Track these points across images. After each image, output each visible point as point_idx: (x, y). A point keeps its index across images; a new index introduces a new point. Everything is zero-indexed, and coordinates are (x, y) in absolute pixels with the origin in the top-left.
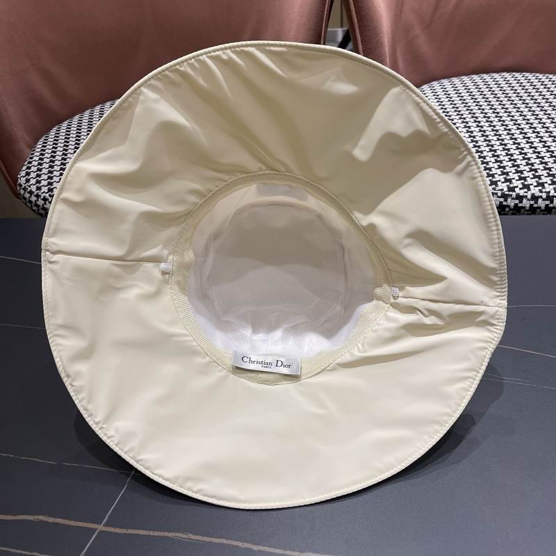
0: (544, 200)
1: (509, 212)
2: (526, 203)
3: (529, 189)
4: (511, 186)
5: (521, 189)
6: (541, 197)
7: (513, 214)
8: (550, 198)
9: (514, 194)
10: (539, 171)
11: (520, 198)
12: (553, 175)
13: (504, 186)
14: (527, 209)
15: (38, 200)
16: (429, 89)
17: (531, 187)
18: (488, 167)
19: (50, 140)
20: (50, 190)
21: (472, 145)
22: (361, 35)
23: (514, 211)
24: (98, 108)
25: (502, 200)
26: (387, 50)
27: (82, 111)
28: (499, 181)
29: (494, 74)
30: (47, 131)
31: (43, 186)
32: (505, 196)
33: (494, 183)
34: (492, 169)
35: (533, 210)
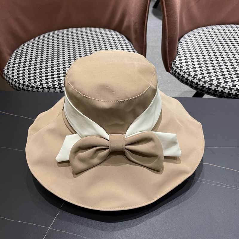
1: (232, 96)
4: (234, 84)
7: (234, 98)
9: (235, 88)
13: (230, 84)
15: (12, 82)
16: (197, 32)
18: (223, 74)
19: (19, 52)
20: (18, 77)
21: (216, 62)
22: (166, 8)
23: (235, 96)
24: (42, 36)
25: (229, 90)
26: (178, 15)
27: (35, 37)
28: (229, 81)
29: (227, 25)
30: (18, 47)
31: (15, 75)
32: (231, 89)
33: (226, 82)
34: (225, 75)
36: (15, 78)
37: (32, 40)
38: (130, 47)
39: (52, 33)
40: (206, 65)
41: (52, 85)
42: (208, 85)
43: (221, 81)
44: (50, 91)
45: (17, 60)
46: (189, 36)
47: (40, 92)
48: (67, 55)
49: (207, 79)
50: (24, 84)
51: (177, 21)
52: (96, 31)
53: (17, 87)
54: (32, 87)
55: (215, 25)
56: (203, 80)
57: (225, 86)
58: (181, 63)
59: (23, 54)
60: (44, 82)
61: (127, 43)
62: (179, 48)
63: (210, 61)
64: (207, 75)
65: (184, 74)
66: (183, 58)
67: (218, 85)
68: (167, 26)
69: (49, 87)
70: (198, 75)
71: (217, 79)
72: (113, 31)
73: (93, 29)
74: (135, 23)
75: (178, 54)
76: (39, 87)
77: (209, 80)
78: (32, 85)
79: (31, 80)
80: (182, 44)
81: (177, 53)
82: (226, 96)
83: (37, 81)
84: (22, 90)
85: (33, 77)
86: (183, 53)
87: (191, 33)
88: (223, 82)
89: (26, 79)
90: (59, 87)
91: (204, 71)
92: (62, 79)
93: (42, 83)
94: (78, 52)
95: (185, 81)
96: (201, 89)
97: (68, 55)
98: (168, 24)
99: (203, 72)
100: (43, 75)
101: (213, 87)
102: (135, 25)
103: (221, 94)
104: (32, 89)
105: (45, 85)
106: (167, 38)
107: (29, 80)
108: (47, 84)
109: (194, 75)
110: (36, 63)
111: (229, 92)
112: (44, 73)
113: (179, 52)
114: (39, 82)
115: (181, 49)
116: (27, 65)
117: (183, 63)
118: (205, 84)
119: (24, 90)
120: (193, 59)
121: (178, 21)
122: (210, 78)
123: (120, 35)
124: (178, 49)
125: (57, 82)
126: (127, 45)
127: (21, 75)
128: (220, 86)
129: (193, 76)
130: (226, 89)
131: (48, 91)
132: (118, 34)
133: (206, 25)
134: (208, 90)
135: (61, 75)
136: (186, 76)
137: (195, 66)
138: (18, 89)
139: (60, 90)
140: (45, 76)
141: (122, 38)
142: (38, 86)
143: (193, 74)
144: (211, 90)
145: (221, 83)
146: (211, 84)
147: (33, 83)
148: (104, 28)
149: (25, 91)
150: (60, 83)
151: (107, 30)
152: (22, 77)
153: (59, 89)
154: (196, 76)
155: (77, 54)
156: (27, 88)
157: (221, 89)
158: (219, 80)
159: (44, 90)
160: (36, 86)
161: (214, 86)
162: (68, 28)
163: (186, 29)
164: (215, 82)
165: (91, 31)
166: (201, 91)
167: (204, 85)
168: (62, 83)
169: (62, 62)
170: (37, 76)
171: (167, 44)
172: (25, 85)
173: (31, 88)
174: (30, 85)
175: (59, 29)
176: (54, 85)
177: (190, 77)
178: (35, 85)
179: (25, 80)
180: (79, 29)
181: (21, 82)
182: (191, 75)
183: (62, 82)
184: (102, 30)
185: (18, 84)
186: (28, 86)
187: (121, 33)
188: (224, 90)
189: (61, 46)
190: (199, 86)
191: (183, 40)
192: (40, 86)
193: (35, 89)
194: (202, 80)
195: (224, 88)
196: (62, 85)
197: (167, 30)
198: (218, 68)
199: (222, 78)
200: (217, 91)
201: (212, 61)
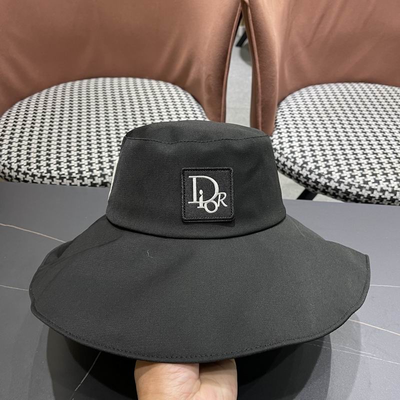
0: (390, 193)
1: (363, 199)
2: (376, 195)
3: (379, 184)
4: (366, 180)
5: (373, 183)
6: (387, 190)
7: (366, 202)
8: (394, 192)
9: (367, 187)
10: (387, 169)
11: (372, 190)
12: (397, 174)
13: (360, 180)
14: (377, 198)
16: (306, 93)
17: (380, 182)
18: (349, 163)
19: (12, 114)
20: (9, 158)
21: (337, 143)
22: (259, 56)
23: (367, 200)
24: (53, 89)
25: (358, 190)
26: (277, 67)
27: (40, 90)
28: (357, 175)
29: (354, 84)
30: (11, 105)
31: (4, 154)
32: (361, 188)
33: (353, 176)
34: (352, 165)
35: (381, 201)
36: (4, 160)
37: (36, 95)
38: (200, 113)
39: (69, 84)
40: (321, 147)
41: (67, 174)
42: (325, 180)
43: (345, 175)
44: (63, 183)
45: (8, 128)
46: (294, 99)
47: (46, 184)
48: (95, 123)
49: (323, 170)
50: (19, 169)
51: (275, 76)
52: (143, 85)
53: (7, 175)
54: (33, 176)
55: (335, 82)
56: (317, 171)
57: (351, 183)
58: (281, 143)
59: (20, 119)
60: (53, 167)
61: (194, 106)
62: (278, 117)
63: (328, 140)
64: (323, 164)
65: (287, 161)
66: (285, 135)
67: (341, 180)
68: (260, 84)
69: (63, 176)
70: (309, 163)
71: (339, 171)
72: (172, 86)
73: (138, 80)
74: (209, 76)
75: (277, 127)
76: (45, 177)
77: (326, 172)
78: (33, 173)
79: (30, 163)
80: (283, 112)
81: (274, 126)
82: (353, 199)
83: (42, 166)
84: (14, 180)
85: (35, 159)
86: (284, 127)
87: (297, 94)
88: (349, 176)
89: (22, 161)
90: (80, 176)
91: (317, 156)
92: (84, 164)
93: (50, 169)
94: (113, 118)
95: (288, 172)
96: (314, 186)
97: (97, 124)
98: (261, 81)
99: (316, 159)
100: (52, 156)
101: (333, 184)
102: (207, 79)
103: (345, 195)
104: (32, 178)
105: (56, 172)
106: (260, 103)
107: (29, 164)
108: (58, 171)
109: (302, 163)
110: (41, 135)
111: (358, 192)
112: (55, 152)
113: (278, 124)
114: (45, 168)
115: (282, 120)
116: (25, 138)
117: (284, 143)
118: (320, 178)
119: (18, 179)
120: (301, 137)
121: (278, 76)
122: (327, 168)
123: (183, 93)
124: (276, 120)
125: (77, 169)
126: (195, 109)
127: (14, 154)
128: (343, 182)
129: (300, 165)
130: (353, 188)
131: (60, 183)
132: (180, 90)
133: (320, 83)
134: (325, 188)
135: (83, 156)
136: (289, 164)
137: (303, 149)
138: (7, 177)
139: (81, 181)
140: (55, 157)
141: (186, 98)
142: (44, 174)
143: (300, 161)
144: (330, 189)
145: (346, 178)
146: (330, 179)
147: (35, 169)
148: (158, 79)
149: (19, 182)
150: (81, 169)
151: (162, 84)
152: (16, 159)
153: (78, 181)
154: (305, 165)
155: (110, 121)
156: (24, 176)
157: (345, 187)
158: (342, 173)
159: (53, 181)
160: (39, 175)
161: (335, 182)
162: (97, 77)
163: (290, 87)
164: (336, 176)
165: (135, 84)
166: (314, 190)
167: (318, 180)
168: (84, 171)
169: (85, 135)
170: (42, 158)
171: (260, 112)
172: (20, 171)
173: (30, 177)
174: (28, 172)
175: (81, 79)
176: (70, 174)
177: (296, 166)
178: (38, 172)
179: (22, 164)
180: (116, 80)
181: (15, 166)
182: (298, 164)
183: (84, 169)
184: (154, 82)
185: (8, 170)
186: (25, 174)
187: (184, 88)
188: (350, 188)
189: (84, 108)
190: (310, 181)
191: (285, 105)
192: (46, 175)
193: (37, 180)
194: (315, 172)
195: (350, 185)
196: (85, 174)
197: (260, 90)
198: (341, 152)
199: (347, 169)
200: (339, 189)
201: (331, 141)
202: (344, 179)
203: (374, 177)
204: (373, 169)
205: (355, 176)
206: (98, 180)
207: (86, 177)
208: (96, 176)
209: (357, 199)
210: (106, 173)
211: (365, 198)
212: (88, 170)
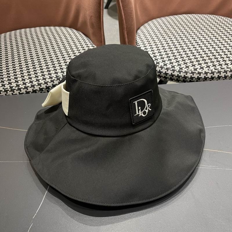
0: (210, 74)
1: (195, 80)
2: (202, 76)
3: (203, 69)
4: (195, 68)
5: (200, 69)
6: (209, 72)
8: (213, 73)
9: (197, 72)
10: (206, 60)
11: (199, 73)
12: (213, 62)
13: (192, 68)
14: (203, 78)
16: (152, 23)
17: (204, 68)
18: (184, 59)
21: (175, 49)
23: (197, 80)
25: (191, 75)
26: (133, 5)
28: (190, 66)
29: (179, 15)
32: (193, 73)
33: (187, 67)
34: (186, 60)
35: (205, 79)
38: (89, 42)
39: (3, 35)
40: (166, 52)
41: (9, 88)
42: (171, 71)
43: (182, 67)
44: (7, 94)
46: (145, 27)
48: (23, 55)
49: (169, 66)
51: (132, 11)
52: (51, 30)
56: (165, 67)
57: (187, 71)
61: (84, 39)
62: (137, 39)
63: (169, 48)
64: (169, 62)
67: (180, 70)
68: (124, 17)
69: (7, 89)
70: (160, 63)
71: (179, 65)
72: (69, 28)
73: (47, 28)
74: (91, 16)
75: (138, 44)
77: (171, 67)
80: (140, 35)
81: (136, 44)
82: (189, 81)
86: (142, 44)
87: (146, 25)
88: (185, 67)
90: (18, 88)
92: (19, 80)
96: (165, 76)
98: (124, 15)
99: (164, 60)
101: (176, 73)
102: (91, 19)
103: (184, 79)
106: (126, 30)
108: (3, 87)
111: (191, 76)
113: (138, 43)
115: (140, 40)
118: (168, 71)
120: (153, 48)
121: (134, 11)
122: (171, 64)
123: (76, 32)
124: (136, 41)
125: (15, 84)
126: (85, 40)
128: (182, 71)
130: (188, 74)
131: (6, 94)
132: (75, 31)
133: (159, 17)
134: (171, 76)
135: (18, 76)
137: (155, 55)
139: (19, 91)
141: (79, 35)
144: (174, 77)
145: (183, 69)
146: (174, 71)
148: (60, 26)
151: (62, 28)
153: (17, 91)
154: (158, 65)
157: (184, 73)
158: (181, 66)
161: (177, 72)
162: (20, 28)
163: (142, 21)
164: (177, 68)
165: (46, 30)
166: (165, 79)
167: (167, 72)
168: (20, 84)
169: (18, 63)
171: (126, 35)
175: (11, 30)
176: (11, 87)
180: (33, 29)
184: (57, 28)
187: (76, 29)
188: (187, 74)
190: (162, 74)
191: (140, 31)
194: (164, 68)
195: (186, 73)
196: (21, 86)
197: (124, 21)
198: (178, 54)
199: (183, 63)
200: (180, 76)
201: (171, 48)
202: (182, 69)
203: (200, 65)
204: (199, 61)
205: (188, 66)
206: (30, 89)
207: (22, 88)
208: (28, 87)
209: (191, 80)
210: (35, 84)
211: (196, 79)
212: (22, 84)
